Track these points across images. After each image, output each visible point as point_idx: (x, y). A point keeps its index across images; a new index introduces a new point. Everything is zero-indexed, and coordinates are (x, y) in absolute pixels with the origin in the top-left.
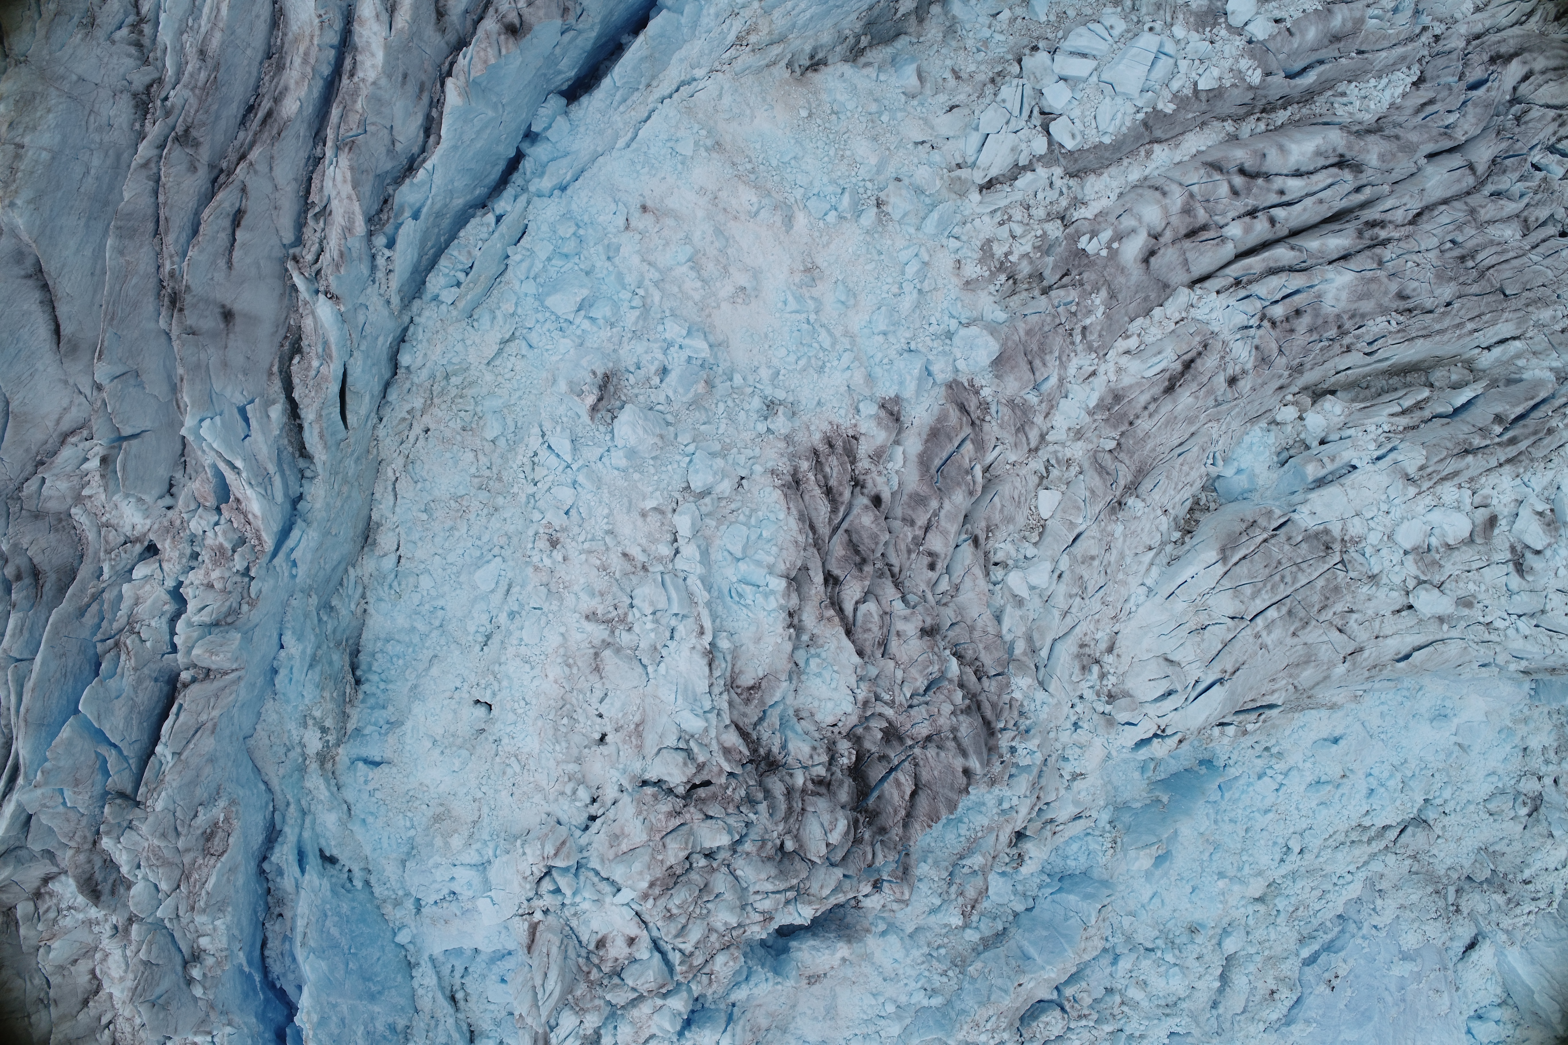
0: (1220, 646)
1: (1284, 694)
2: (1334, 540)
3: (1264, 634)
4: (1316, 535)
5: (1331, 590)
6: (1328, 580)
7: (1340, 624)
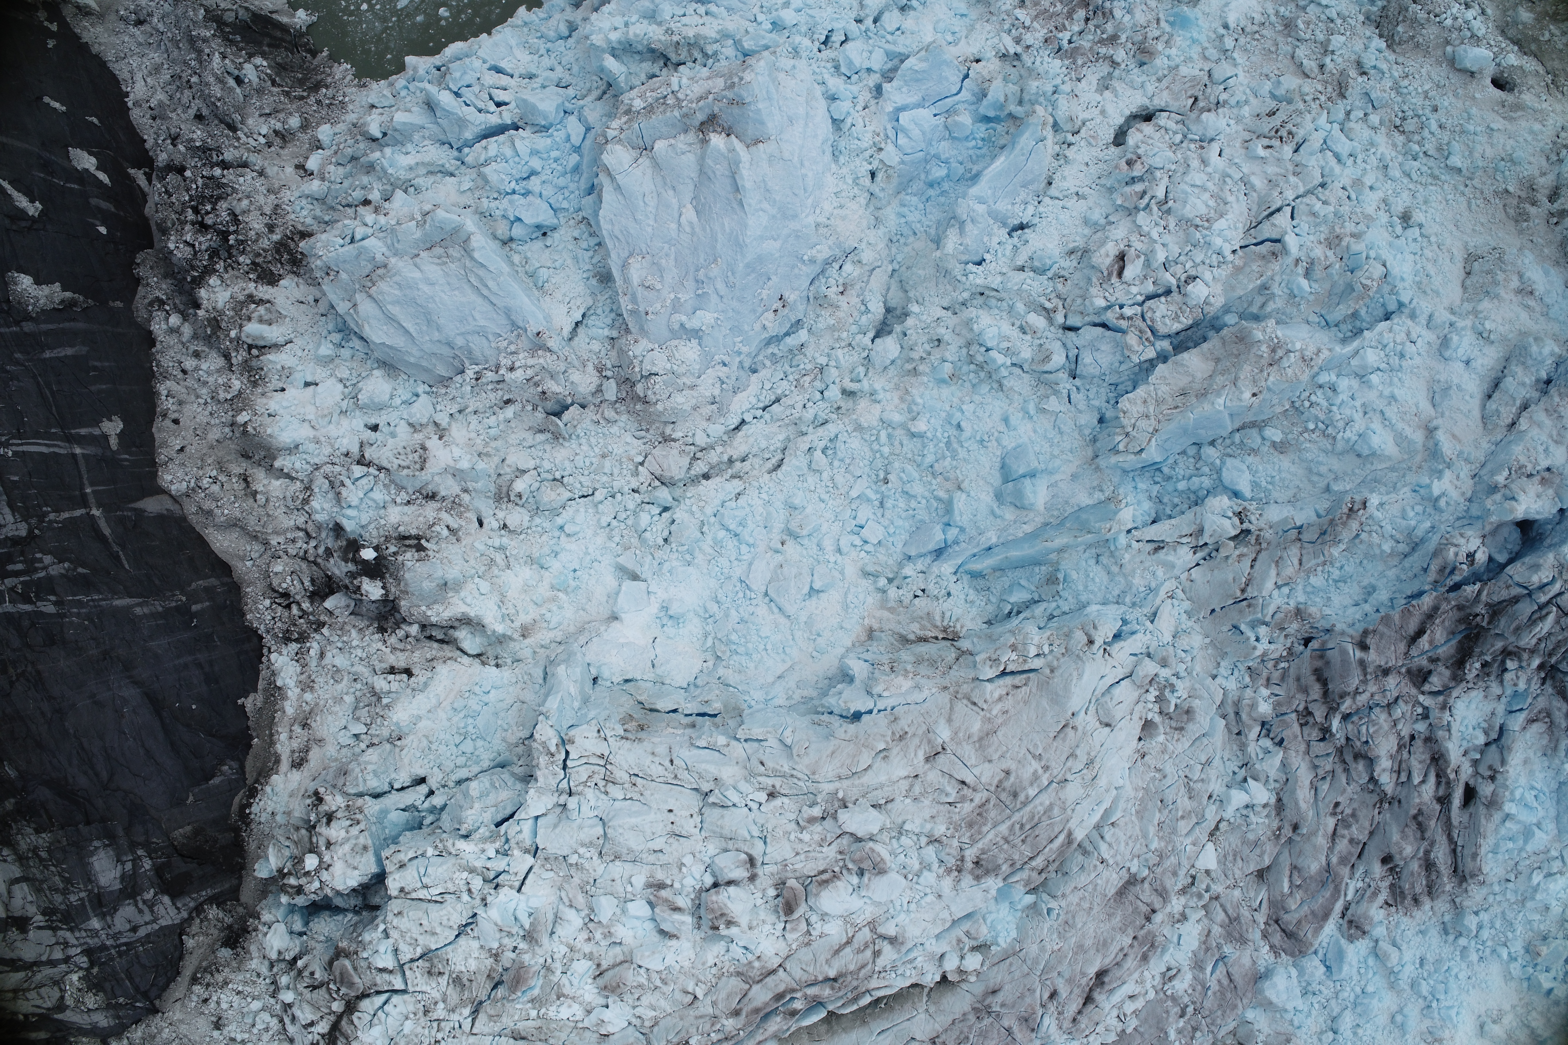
0: (1078, 752)
1: (988, 697)
2: (971, 872)
3: (1040, 771)
4: (987, 872)
5: (976, 823)
6: (980, 833)
7: (966, 791)
